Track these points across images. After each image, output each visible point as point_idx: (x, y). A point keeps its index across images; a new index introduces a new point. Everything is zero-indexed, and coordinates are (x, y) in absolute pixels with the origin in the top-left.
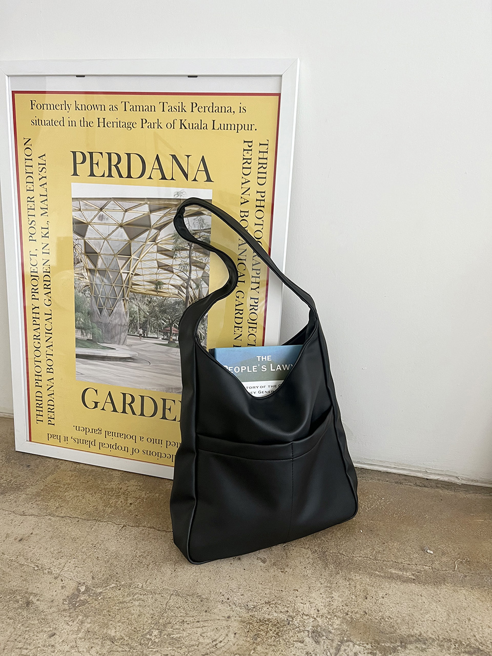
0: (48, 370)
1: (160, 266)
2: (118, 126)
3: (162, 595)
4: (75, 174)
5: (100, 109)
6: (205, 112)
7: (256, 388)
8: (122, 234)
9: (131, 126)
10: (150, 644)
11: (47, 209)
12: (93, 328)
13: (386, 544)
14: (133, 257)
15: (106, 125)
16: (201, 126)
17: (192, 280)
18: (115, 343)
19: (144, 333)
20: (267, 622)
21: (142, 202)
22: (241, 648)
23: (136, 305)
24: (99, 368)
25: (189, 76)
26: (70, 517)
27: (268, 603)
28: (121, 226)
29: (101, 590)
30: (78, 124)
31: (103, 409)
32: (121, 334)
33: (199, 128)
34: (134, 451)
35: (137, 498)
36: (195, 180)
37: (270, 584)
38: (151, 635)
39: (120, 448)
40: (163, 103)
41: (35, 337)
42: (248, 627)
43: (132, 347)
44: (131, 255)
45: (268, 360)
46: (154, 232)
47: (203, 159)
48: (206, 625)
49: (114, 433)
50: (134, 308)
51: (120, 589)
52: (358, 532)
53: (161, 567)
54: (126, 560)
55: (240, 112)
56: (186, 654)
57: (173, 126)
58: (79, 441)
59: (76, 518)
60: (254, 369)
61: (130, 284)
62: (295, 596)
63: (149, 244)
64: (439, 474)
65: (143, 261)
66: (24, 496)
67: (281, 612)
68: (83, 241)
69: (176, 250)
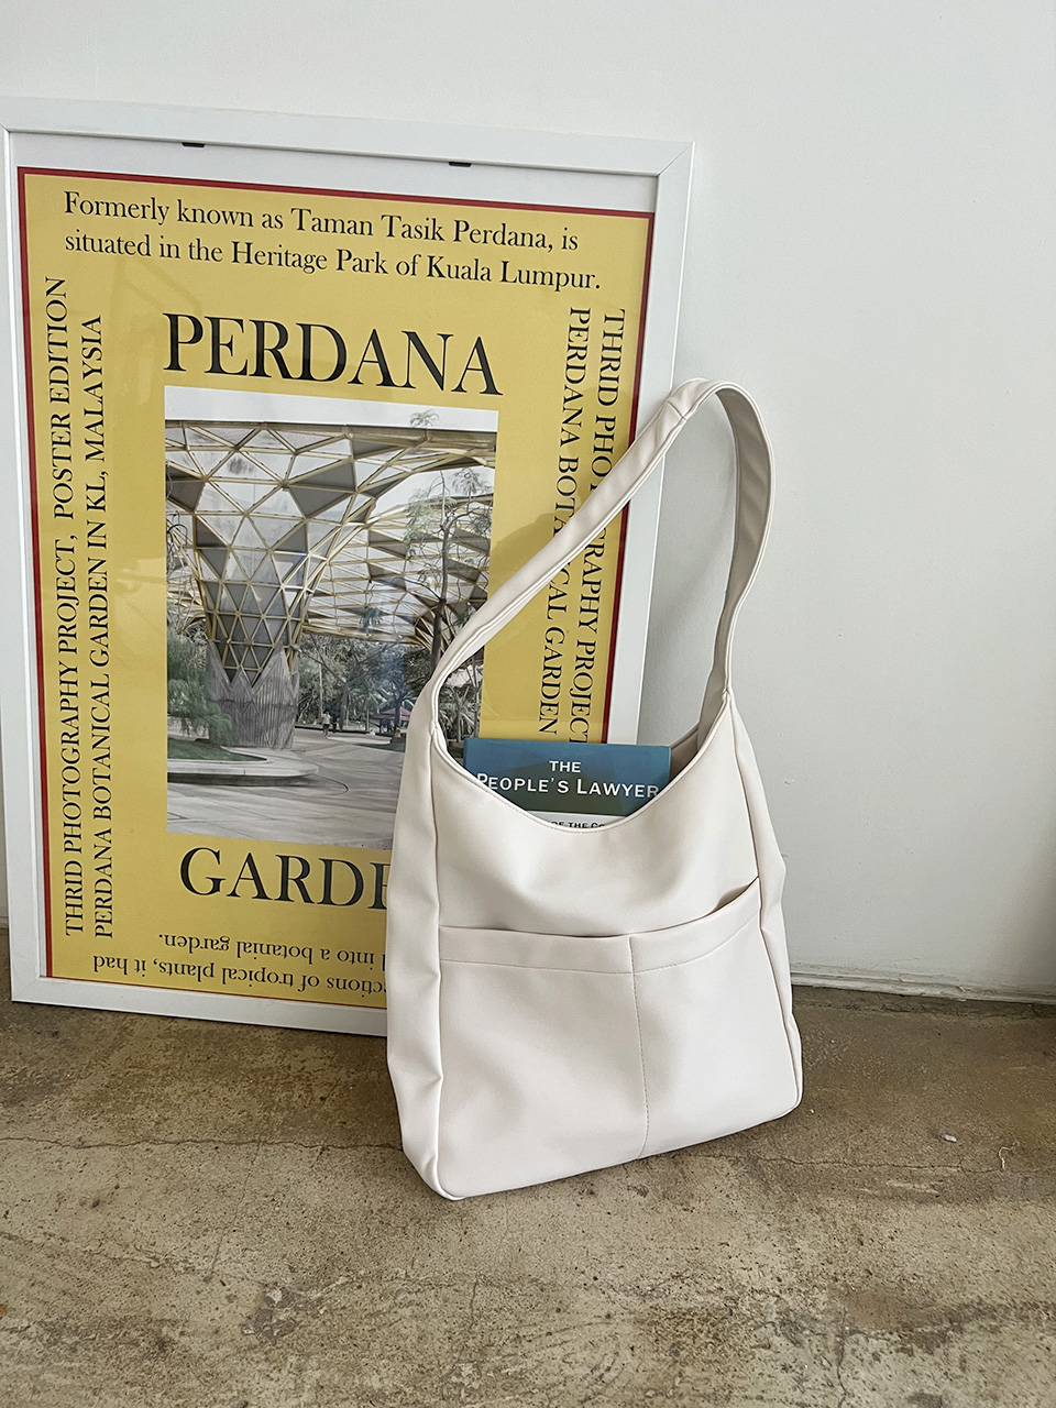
0: (98, 812)
1: (376, 575)
2: (283, 262)
3: (456, 1287)
4: (175, 365)
5: (238, 221)
6: (485, 242)
8: (287, 506)
9: (314, 264)
10: (463, 1395)
11: (102, 443)
12: (211, 715)
13: (865, 1132)
14: (311, 554)
15: (252, 259)
16: (476, 273)
17: (448, 605)
18: (265, 745)
19: (334, 721)
20: (688, 1317)
21: (337, 434)
22: (653, 1376)
23: (316, 661)
24: (227, 803)
25: (452, 163)
26: (195, 1141)
27: (678, 1276)
28: (284, 486)
29: (319, 1295)
30: (184, 252)
31: (234, 894)
32: (279, 725)
33: (473, 276)
34: (306, 981)
35: (331, 1084)
36: (459, 389)
37: (670, 1238)
38: (459, 1375)
39: (273, 978)
40: (391, 217)
41: (66, 738)
42: (654, 1331)
43: (307, 753)
44: (306, 552)
45: (573, 770)
46: (361, 499)
47: (479, 345)
48: (568, 1338)
49: (258, 947)
50: (311, 668)
51: (360, 1287)
52: (807, 1113)
53: (433, 1228)
54: (353, 1223)
55: (564, 247)
56: (546, 1404)
57: (411, 269)
58: (173, 969)
59: (209, 1141)
61: (304, 614)
62: (726, 1256)
63: (351, 527)
64: (923, 985)
65: (337, 563)
66: (68, 1103)
67: (709, 1292)
68: (191, 517)
69: (413, 540)
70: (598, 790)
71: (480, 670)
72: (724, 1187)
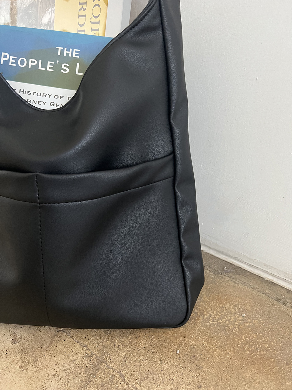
7: (48, 96)
45: (74, 56)
52: (173, 351)
60: (49, 66)
71: (54, 11)
72: (61, 367)
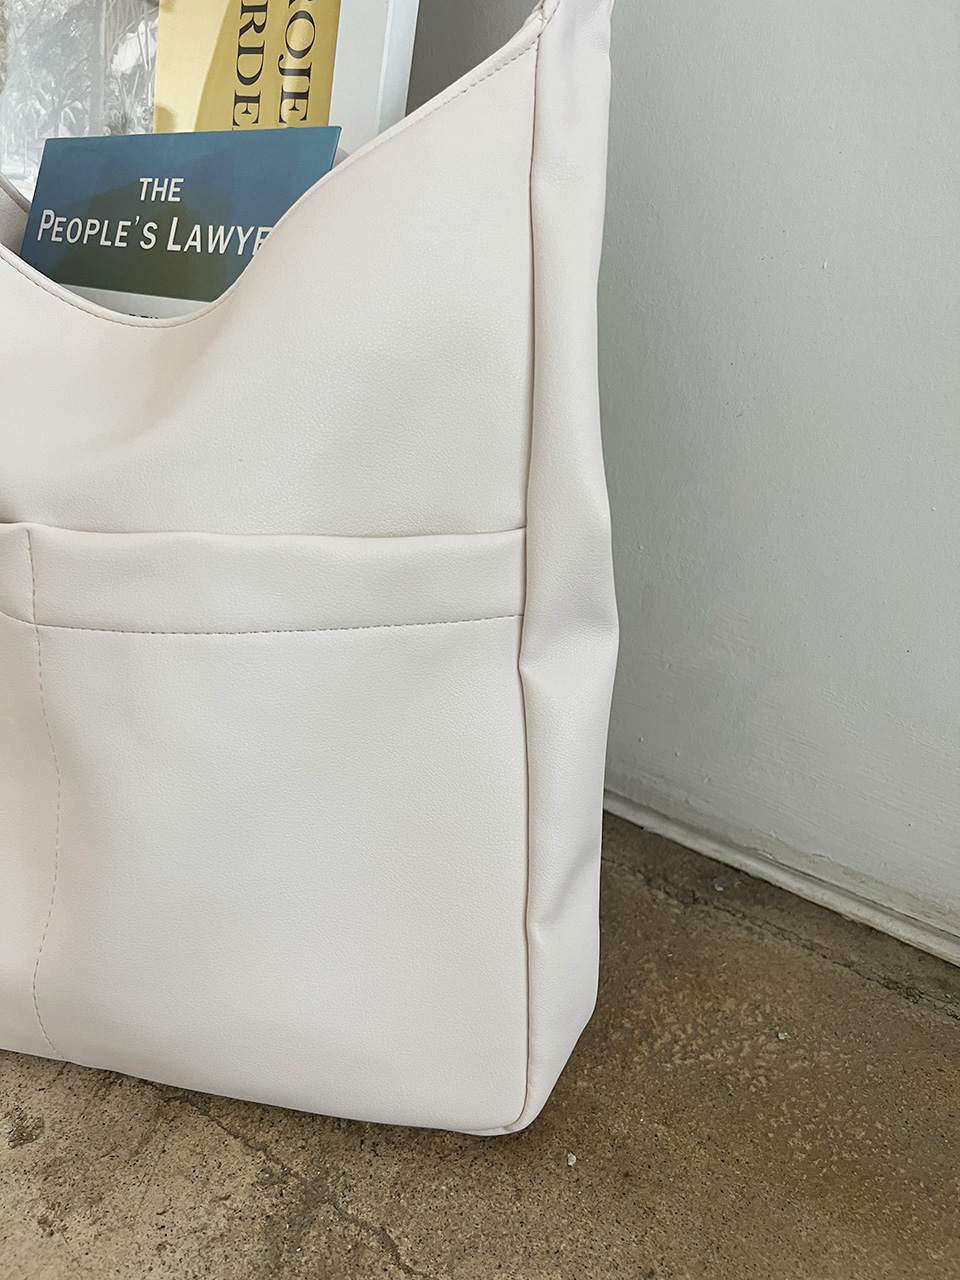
52: (557, 1158)
70: (198, 243)
71: (154, 31)
72: (180, 1221)
